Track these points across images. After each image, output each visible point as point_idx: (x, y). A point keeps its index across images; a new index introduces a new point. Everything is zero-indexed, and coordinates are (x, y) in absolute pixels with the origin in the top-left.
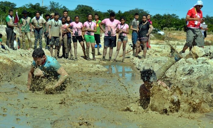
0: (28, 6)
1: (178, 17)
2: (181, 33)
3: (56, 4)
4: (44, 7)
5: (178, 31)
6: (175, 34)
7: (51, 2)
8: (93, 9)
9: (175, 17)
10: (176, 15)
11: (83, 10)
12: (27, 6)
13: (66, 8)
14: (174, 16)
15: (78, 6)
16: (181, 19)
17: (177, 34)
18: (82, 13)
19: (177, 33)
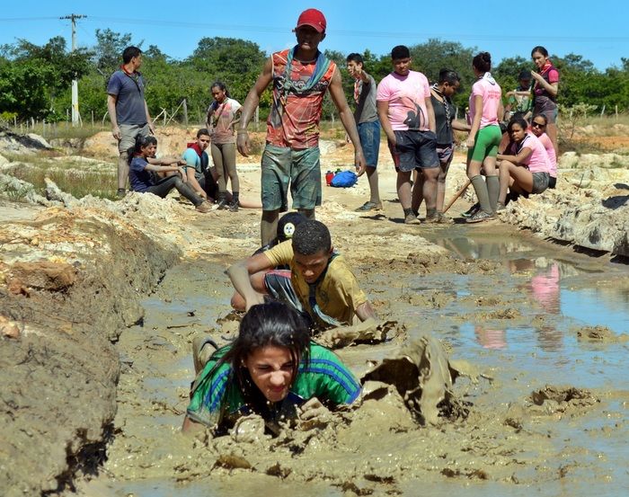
0: (12, 53)
1: (589, 64)
2: (612, 126)
3: (120, 37)
4: (82, 52)
5: (602, 118)
6: (589, 129)
7: (101, 32)
8: (261, 50)
9: (579, 66)
10: (581, 57)
11: (223, 58)
12: (9, 52)
13: (159, 51)
14: (575, 63)
15: (200, 44)
16: (604, 72)
17: (598, 129)
18: (222, 70)
19: (598, 124)
